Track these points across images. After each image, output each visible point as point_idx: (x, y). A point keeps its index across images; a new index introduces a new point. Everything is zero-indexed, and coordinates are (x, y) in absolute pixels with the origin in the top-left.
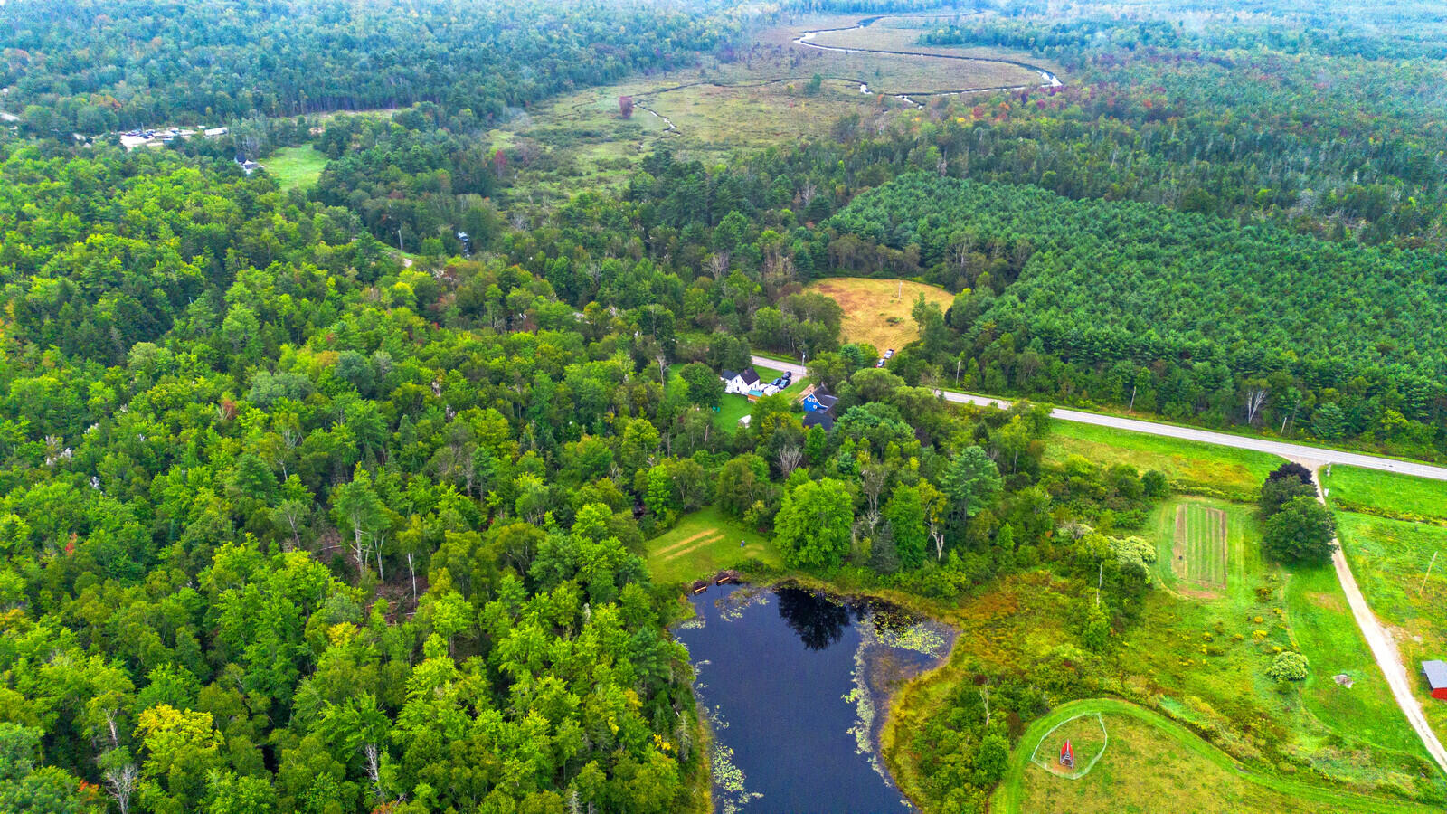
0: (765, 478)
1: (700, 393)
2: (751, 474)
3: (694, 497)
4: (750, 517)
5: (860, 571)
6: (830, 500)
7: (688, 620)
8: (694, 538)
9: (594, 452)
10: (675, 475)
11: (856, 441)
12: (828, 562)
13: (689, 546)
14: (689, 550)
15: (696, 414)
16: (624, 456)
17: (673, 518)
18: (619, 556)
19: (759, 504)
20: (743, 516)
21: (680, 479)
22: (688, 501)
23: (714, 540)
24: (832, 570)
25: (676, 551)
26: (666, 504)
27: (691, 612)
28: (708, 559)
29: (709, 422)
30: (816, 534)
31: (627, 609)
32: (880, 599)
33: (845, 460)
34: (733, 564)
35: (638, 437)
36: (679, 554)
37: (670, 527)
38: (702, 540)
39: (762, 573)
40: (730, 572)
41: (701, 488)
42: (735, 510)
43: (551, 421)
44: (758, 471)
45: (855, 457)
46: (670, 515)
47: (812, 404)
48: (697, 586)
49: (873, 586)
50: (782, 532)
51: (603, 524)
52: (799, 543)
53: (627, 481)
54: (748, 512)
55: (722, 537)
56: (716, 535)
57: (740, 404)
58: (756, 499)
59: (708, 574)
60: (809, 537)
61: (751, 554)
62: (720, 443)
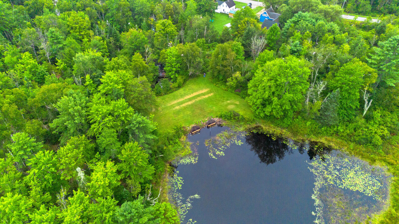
0: (241, 56)
1: (203, 9)
2: (234, 53)
3: (195, 68)
4: (231, 82)
5: (309, 123)
6: (295, 73)
7: (185, 156)
8: (195, 94)
9: (136, 38)
10: (183, 53)
11: (302, 33)
12: (285, 116)
13: (190, 100)
14: (190, 103)
15: (199, 20)
16: (155, 42)
17: (182, 81)
18: (126, 116)
19: (238, 74)
20: (226, 82)
21: (186, 56)
22: (191, 71)
23: (207, 96)
24: (287, 121)
25: (182, 103)
26: (177, 72)
27: (188, 150)
28: (202, 109)
29: (207, 24)
30: (280, 97)
31: (123, 165)
32: (323, 144)
33: (295, 46)
34: (219, 114)
35: (164, 30)
36: (184, 105)
37: (179, 87)
38: (199, 96)
39: (238, 121)
40: (216, 119)
41: (200, 62)
42: (221, 78)
43: (118, 22)
44: (238, 52)
45: (301, 44)
46: (180, 79)
47: (265, 17)
48: (194, 129)
49: (317, 134)
50: (254, 94)
51: (120, 86)
52: (266, 102)
53: (155, 57)
54: (229, 79)
55: (212, 94)
56: (208, 93)
57: (224, 18)
58: (235, 71)
59: (202, 121)
60: (275, 99)
61: (231, 107)
62: (214, 37)
